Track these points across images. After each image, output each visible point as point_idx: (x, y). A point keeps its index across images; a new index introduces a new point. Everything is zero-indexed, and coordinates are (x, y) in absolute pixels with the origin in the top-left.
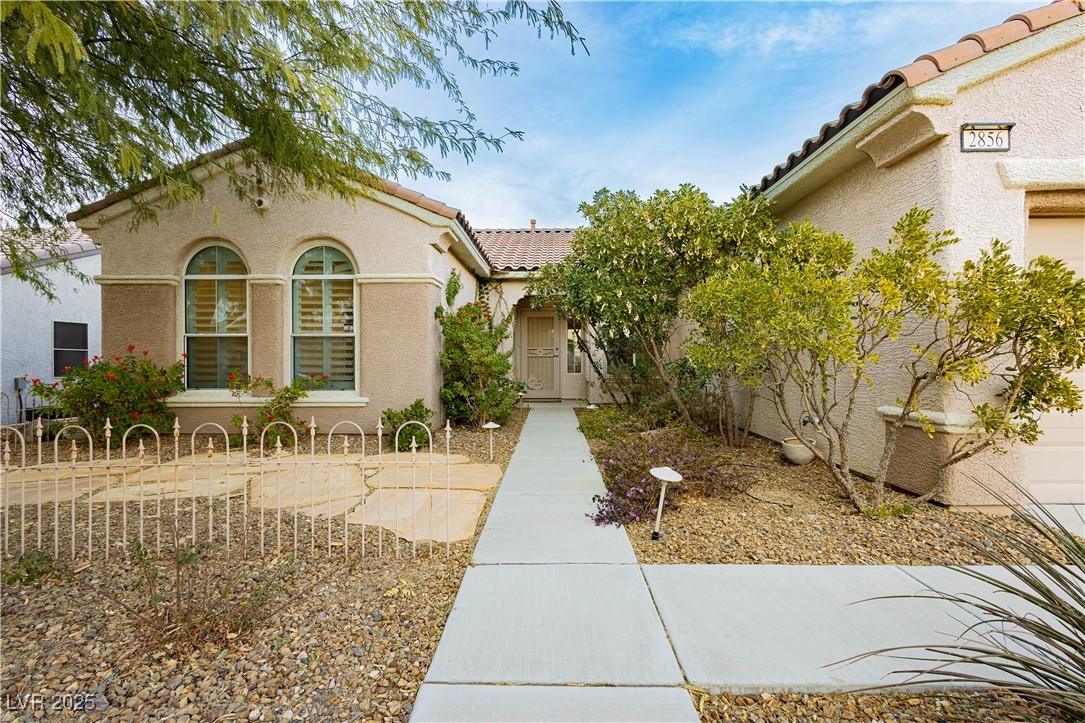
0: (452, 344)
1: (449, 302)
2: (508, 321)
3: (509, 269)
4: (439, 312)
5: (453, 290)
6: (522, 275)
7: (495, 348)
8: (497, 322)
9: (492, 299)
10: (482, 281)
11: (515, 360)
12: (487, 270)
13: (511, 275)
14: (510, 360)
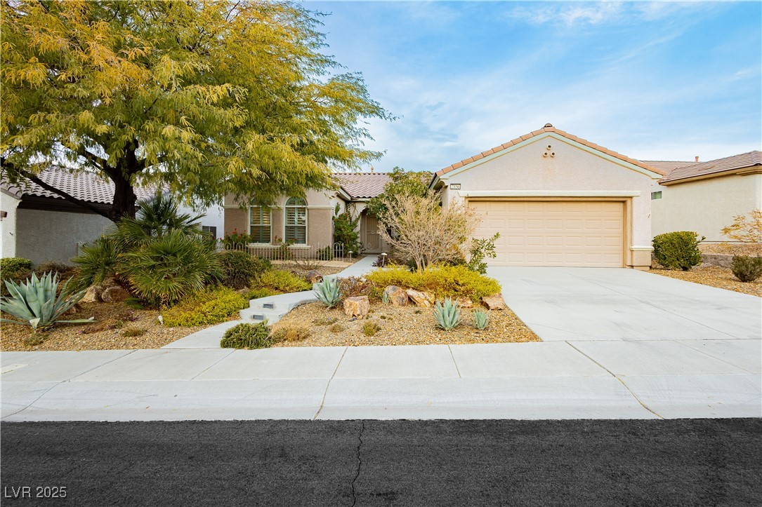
0: (337, 229)
1: (336, 214)
2: (358, 219)
3: (359, 197)
4: (333, 217)
5: (337, 209)
6: (364, 200)
7: (352, 230)
8: (353, 219)
9: (351, 209)
10: (347, 202)
11: (361, 235)
12: (349, 198)
13: (360, 200)
14: (359, 235)
